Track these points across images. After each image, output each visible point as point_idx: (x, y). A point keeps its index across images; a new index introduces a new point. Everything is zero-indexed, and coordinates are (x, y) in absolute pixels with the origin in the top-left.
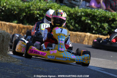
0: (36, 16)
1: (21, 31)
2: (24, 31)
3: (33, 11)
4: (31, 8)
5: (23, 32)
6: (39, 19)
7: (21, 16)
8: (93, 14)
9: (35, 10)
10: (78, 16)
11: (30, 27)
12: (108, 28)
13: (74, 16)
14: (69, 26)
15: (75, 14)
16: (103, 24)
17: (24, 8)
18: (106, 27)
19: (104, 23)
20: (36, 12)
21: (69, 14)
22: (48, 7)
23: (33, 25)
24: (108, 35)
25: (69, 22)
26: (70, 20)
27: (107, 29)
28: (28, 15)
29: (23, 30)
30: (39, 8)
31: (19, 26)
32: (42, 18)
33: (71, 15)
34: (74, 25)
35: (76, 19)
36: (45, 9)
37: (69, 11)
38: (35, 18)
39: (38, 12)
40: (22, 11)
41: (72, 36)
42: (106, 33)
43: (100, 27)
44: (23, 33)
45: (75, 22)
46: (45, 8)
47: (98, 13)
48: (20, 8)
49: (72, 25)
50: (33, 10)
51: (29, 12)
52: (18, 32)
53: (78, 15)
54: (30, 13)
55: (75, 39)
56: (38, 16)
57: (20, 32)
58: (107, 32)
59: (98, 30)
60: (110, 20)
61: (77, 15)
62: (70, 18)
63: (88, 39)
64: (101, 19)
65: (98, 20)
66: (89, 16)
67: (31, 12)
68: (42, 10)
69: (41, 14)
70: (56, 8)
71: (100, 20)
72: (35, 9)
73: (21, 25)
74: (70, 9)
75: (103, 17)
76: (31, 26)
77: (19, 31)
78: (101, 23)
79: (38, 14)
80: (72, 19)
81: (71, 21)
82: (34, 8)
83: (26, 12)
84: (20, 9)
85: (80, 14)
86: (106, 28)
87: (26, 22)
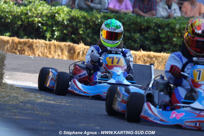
0: (37, 26)
1: (15, 47)
2: (21, 47)
3: (32, 19)
4: (30, 14)
5: (19, 48)
6: (41, 30)
7: (16, 25)
9: (36, 17)
11: (29, 41)
12: (140, 40)
13: (91, 24)
14: (85, 38)
15: (93, 21)
16: (133, 34)
17: (19, 13)
18: (138, 38)
19: (134, 32)
20: (36, 19)
21: (85, 20)
22: (53, 12)
23: (33, 39)
24: (141, 49)
25: (85, 33)
26: (86, 30)
27: (139, 42)
28: (26, 24)
29: (19, 46)
30: (42, 13)
31: (13, 41)
32: (45, 28)
33: (87, 23)
34: (92, 37)
35: (95, 27)
36: (49, 15)
37: (84, 17)
38: (35, 28)
39: (40, 19)
40: (17, 19)
42: (137, 47)
44: (19, 51)
45: (92, 32)
46: (50, 13)
47: (126, 19)
48: (13, 14)
49: (89, 38)
50: (33, 16)
51: (26, 20)
53: (97, 23)
54: (28, 22)
56: (40, 25)
57: (15, 49)
58: (139, 45)
59: (126, 43)
60: (142, 28)
61: (95, 21)
62: (86, 27)
64: (130, 27)
67: (30, 20)
68: (46, 16)
69: (44, 22)
70: (65, 12)
72: (35, 15)
73: (16, 39)
74: (86, 14)
75: (133, 23)
76: (31, 40)
77: (14, 47)
78: (131, 33)
79: (39, 22)
80: (89, 28)
81: (88, 31)
82: (34, 13)
83: (23, 19)
84: (14, 16)
85: (99, 21)
86: (138, 40)
87: (22, 35)
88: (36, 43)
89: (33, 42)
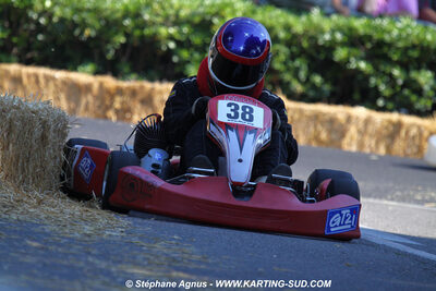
0: (164, 48)
1: (108, 102)
2: (122, 103)
3: (153, 29)
4: (147, 17)
5: (117, 105)
6: (175, 59)
7: (110, 46)
8: (376, 36)
10: (323, 46)
11: (142, 87)
12: (432, 89)
13: (305, 44)
14: (289, 83)
15: (311, 37)
16: (413, 74)
17: (119, 15)
18: (426, 83)
19: (418, 68)
20: (163, 31)
22: (208, 14)
26: (293, 60)
27: (431, 94)
28: (136, 43)
29: (118, 99)
30: (177, 15)
31: (101, 85)
32: (186, 54)
33: (295, 42)
34: (308, 79)
35: (315, 54)
36: (197, 20)
38: (160, 53)
40: (114, 29)
41: (299, 120)
43: (404, 86)
44: (117, 111)
45: (309, 66)
46: (199, 14)
47: (395, 33)
49: (299, 81)
50: (153, 24)
51: (137, 33)
52: (99, 107)
53: (321, 43)
54: (142, 37)
55: (312, 129)
56: (172, 45)
57: (107, 108)
58: (429, 103)
59: (397, 98)
61: (316, 40)
62: (292, 53)
63: (359, 132)
64: (409, 57)
65: (395, 57)
66: (363, 44)
67: (146, 31)
68: (188, 22)
69: (183, 39)
70: (239, 14)
71: (405, 60)
72: (159, 19)
73: (110, 82)
74: (291, 19)
75: (414, 46)
76: (148, 85)
77: (103, 102)
78: (408, 71)
79: (171, 38)
80: (299, 56)
81: (297, 63)
82: (157, 15)
83: (128, 31)
85: (327, 37)
86: (427, 88)
87: (126, 70)
88: (161, 92)
89: (153, 89)
